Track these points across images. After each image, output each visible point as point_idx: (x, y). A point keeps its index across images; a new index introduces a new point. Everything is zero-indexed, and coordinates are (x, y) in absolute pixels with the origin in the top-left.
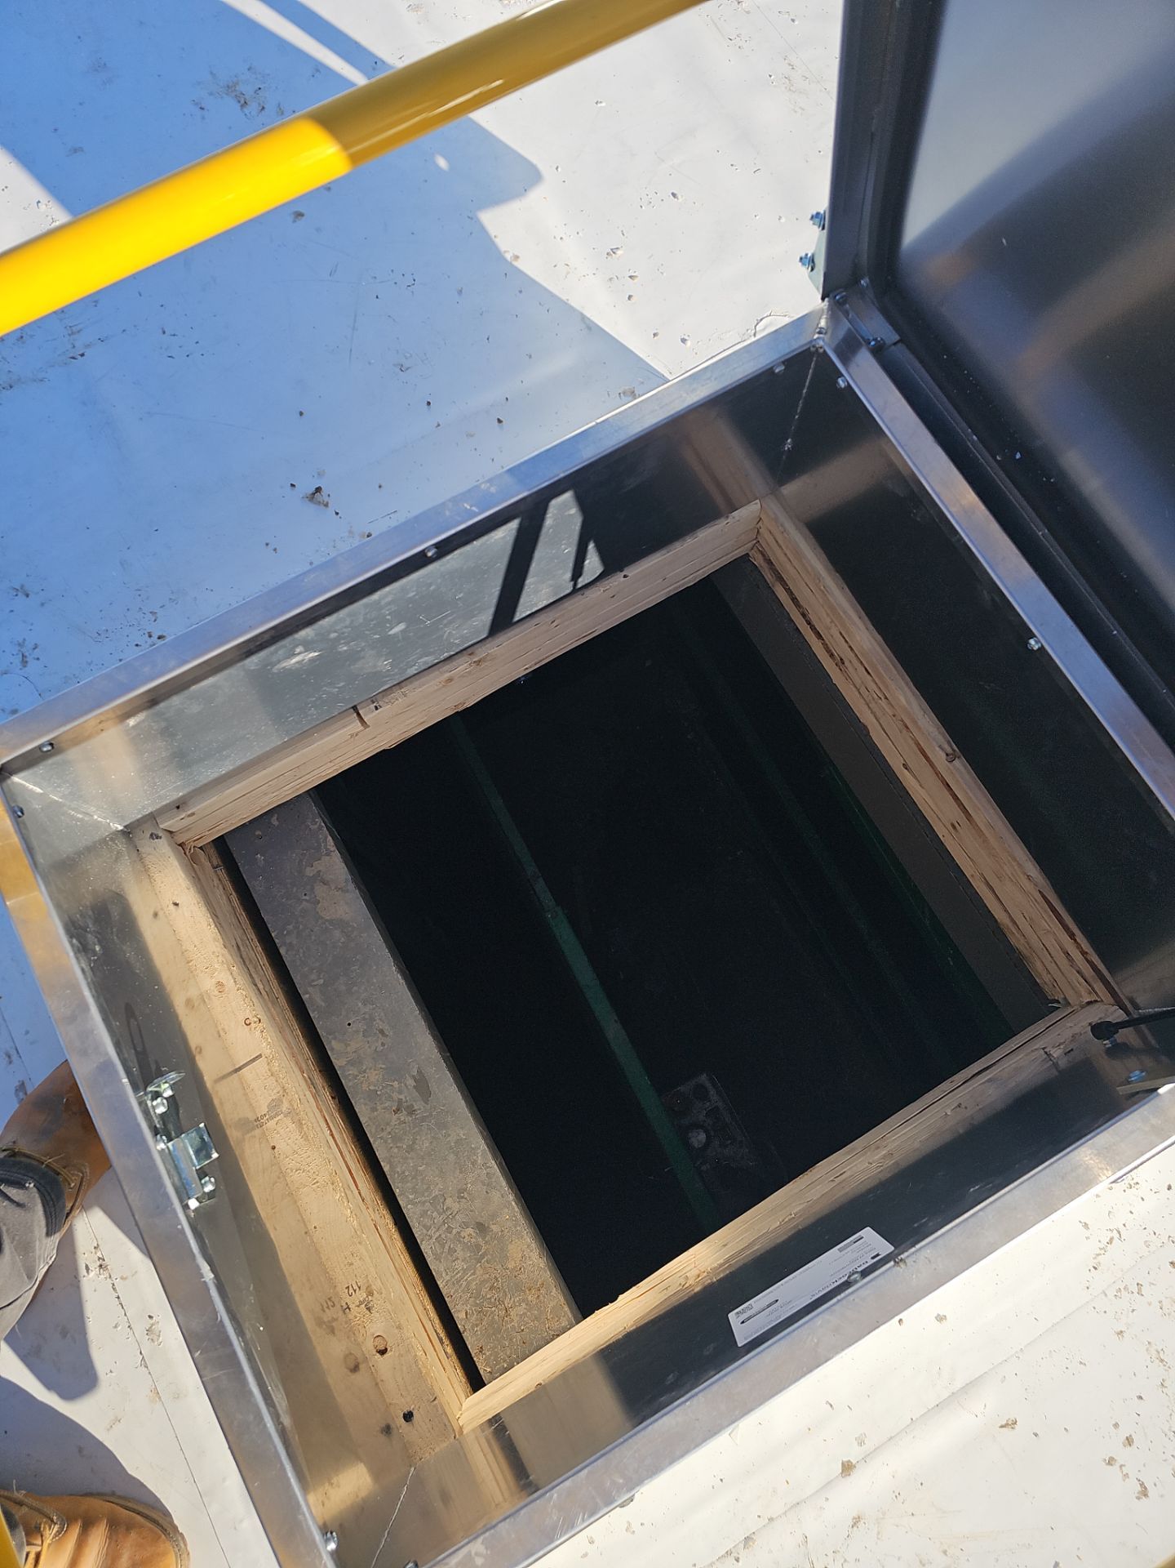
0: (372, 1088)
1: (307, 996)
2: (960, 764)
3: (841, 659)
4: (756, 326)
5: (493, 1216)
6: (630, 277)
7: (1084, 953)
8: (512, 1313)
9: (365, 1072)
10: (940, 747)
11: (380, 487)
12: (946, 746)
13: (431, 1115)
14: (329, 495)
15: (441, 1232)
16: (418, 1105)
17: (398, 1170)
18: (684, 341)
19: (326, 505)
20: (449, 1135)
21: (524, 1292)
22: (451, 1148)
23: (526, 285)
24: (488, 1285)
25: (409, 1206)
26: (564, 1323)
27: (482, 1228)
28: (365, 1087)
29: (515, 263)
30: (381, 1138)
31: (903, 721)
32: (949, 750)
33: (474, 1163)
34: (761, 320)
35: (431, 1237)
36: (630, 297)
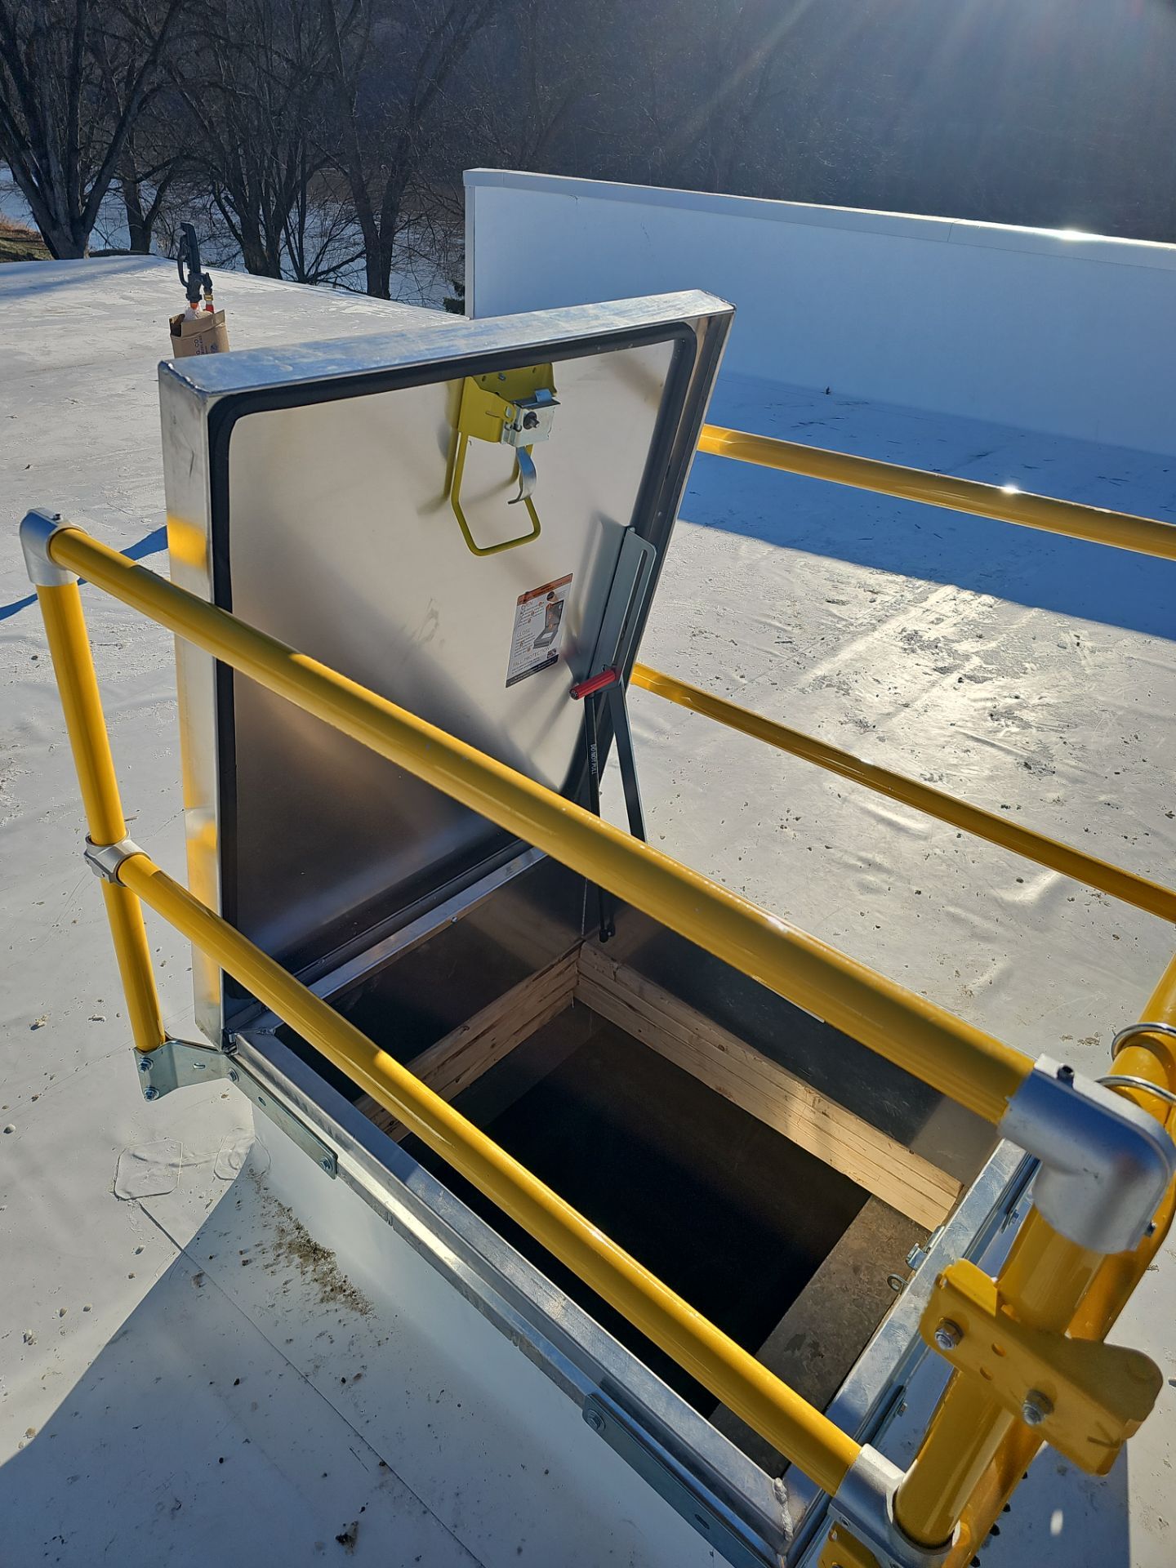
0: (816, 1380)
1: (780, 1466)
2: (469, 1023)
3: (390, 1124)
4: (125, 1200)
5: (845, 1264)
6: (61, 1315)
7: (559, 961)
8: (889, 1235)
9: (809, 1391)
10: (461, 1034)
11: (326, 1475)
12: (459, 1031)
13: (810, 1329)
14: (344, 1525)
15: (874, 1295)
16: (808, 1340)
17: (856, 1338)
18: (139, 1251)
19: (356, 1524)
20: (815, 1312)
21: (873, 1232)
22: (822, 1307)
23: (68, 1411)
24: (884, 1255)
25: (873, 1322)
26: (874, 1204)
27: (856, 1270)
28: (819, 1386)
29: (36, 1433)
30: (844, 1359)
31: (438, 1067)
32: (462, 1029)
33: (823, 1288)
34: (118, 1197)
35: (881, 1300)
36: (86, 1310)
